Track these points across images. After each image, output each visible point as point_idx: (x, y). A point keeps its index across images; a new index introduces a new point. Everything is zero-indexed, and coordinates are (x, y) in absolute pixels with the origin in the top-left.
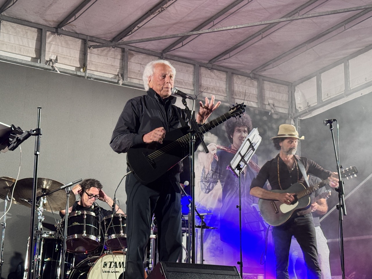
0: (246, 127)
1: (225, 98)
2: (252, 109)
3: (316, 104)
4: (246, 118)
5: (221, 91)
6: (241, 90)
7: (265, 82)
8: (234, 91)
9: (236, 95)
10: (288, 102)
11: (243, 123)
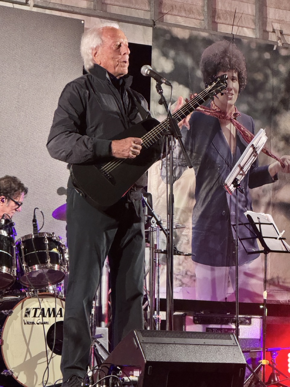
0: (235, 72)
1: (200, 23)
2: (245, 41)
4: (237, 57)
5: (194, 11)
6: (228, 8)
8: (217, 10)
9: (219, 17)
11: (230, 65)
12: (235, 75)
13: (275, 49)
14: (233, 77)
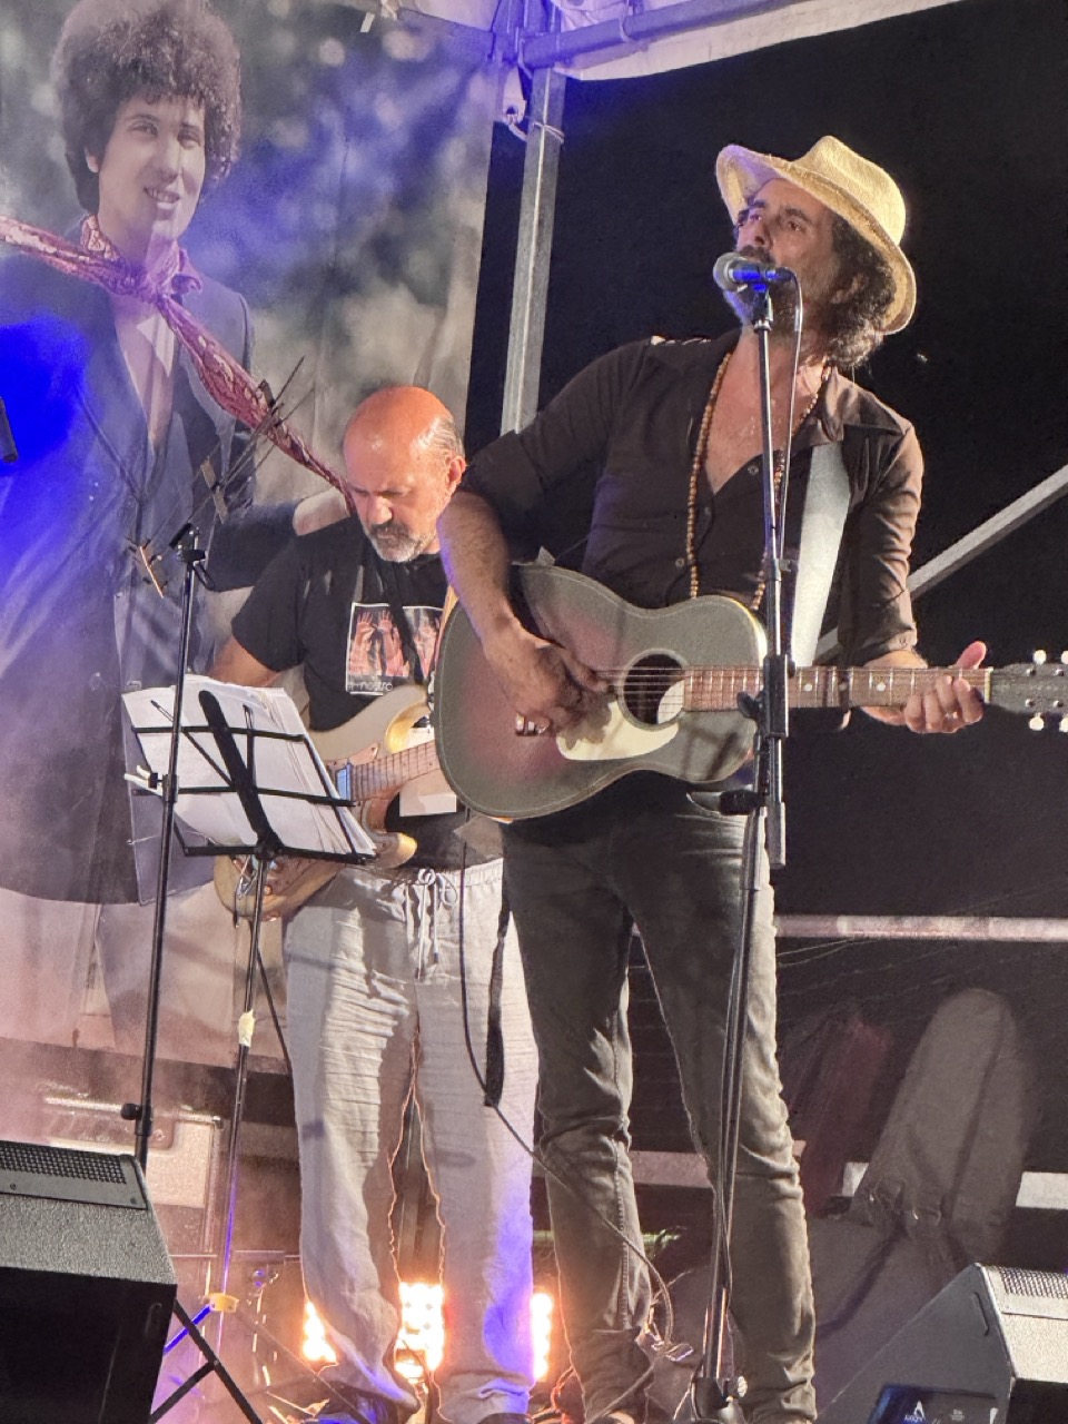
0: (197, 107)
11: (177, 78)
12: (196, 118)
13: (365, 28)
14: (185, 125)
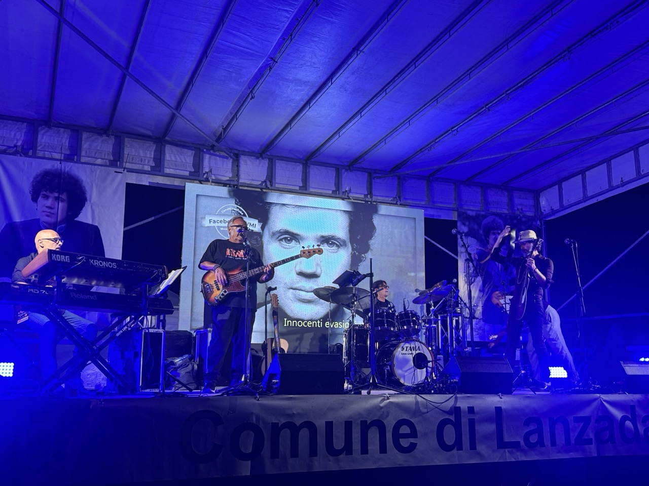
1: (481, 208)
2: (504, 215)
3: (559, 208)
5: (477, 202)
6: (494, 200)
7: (514, 191)
8: (489, 201)
10: (534, 206)
